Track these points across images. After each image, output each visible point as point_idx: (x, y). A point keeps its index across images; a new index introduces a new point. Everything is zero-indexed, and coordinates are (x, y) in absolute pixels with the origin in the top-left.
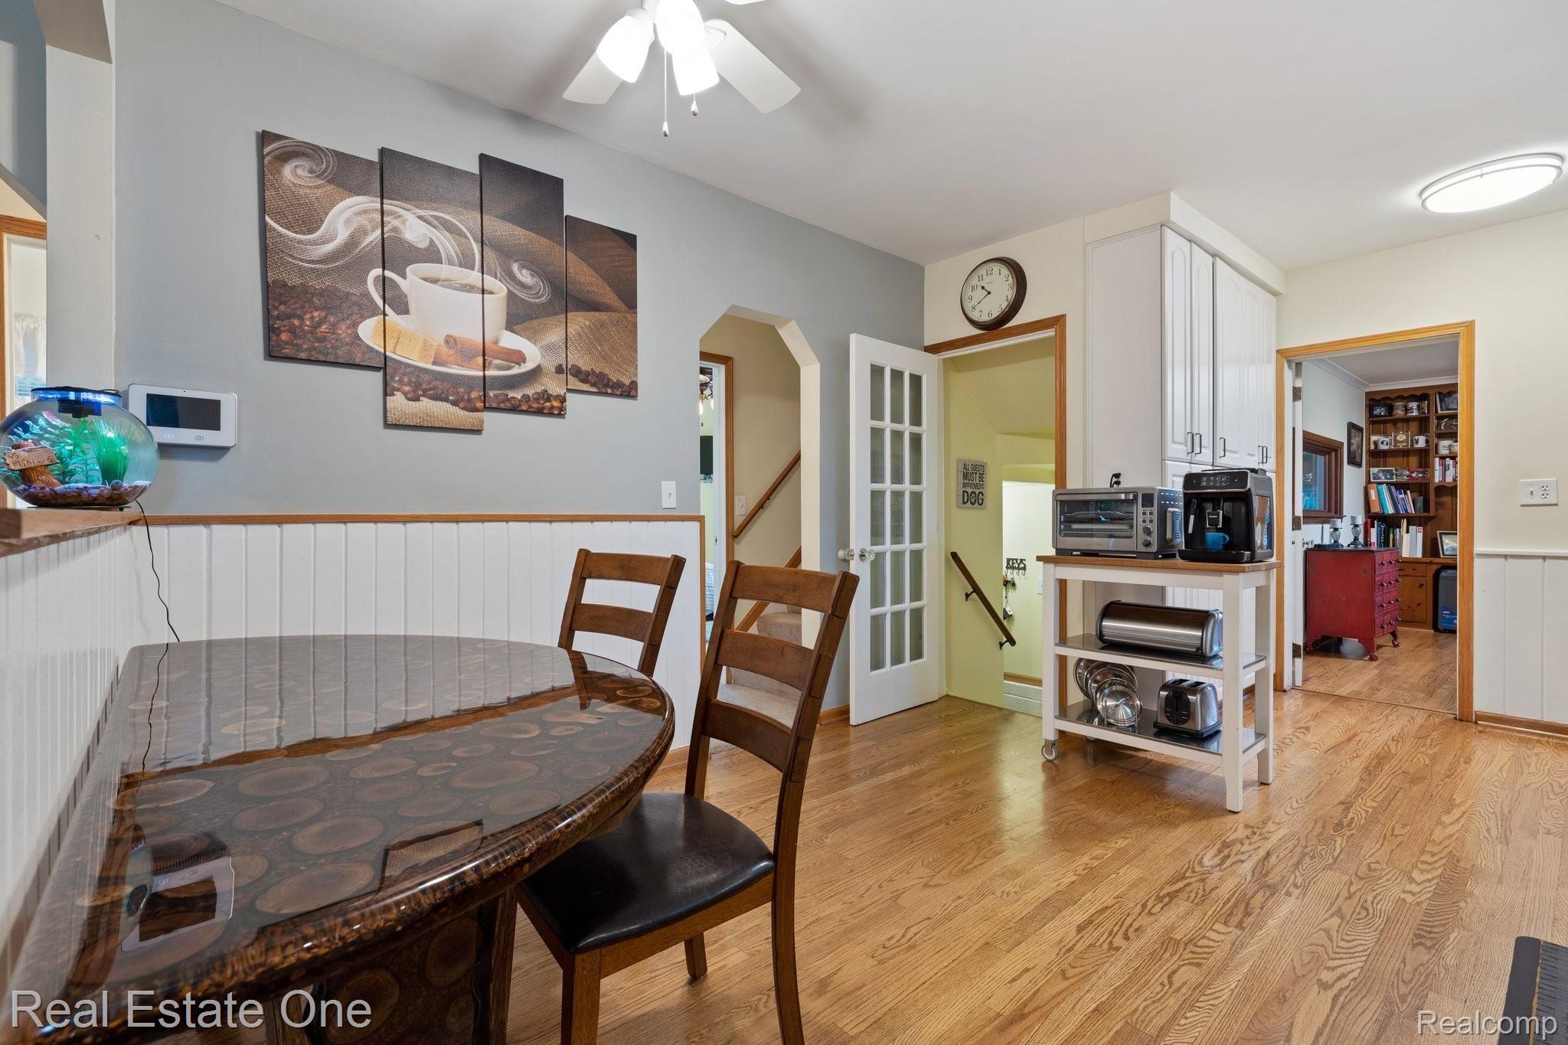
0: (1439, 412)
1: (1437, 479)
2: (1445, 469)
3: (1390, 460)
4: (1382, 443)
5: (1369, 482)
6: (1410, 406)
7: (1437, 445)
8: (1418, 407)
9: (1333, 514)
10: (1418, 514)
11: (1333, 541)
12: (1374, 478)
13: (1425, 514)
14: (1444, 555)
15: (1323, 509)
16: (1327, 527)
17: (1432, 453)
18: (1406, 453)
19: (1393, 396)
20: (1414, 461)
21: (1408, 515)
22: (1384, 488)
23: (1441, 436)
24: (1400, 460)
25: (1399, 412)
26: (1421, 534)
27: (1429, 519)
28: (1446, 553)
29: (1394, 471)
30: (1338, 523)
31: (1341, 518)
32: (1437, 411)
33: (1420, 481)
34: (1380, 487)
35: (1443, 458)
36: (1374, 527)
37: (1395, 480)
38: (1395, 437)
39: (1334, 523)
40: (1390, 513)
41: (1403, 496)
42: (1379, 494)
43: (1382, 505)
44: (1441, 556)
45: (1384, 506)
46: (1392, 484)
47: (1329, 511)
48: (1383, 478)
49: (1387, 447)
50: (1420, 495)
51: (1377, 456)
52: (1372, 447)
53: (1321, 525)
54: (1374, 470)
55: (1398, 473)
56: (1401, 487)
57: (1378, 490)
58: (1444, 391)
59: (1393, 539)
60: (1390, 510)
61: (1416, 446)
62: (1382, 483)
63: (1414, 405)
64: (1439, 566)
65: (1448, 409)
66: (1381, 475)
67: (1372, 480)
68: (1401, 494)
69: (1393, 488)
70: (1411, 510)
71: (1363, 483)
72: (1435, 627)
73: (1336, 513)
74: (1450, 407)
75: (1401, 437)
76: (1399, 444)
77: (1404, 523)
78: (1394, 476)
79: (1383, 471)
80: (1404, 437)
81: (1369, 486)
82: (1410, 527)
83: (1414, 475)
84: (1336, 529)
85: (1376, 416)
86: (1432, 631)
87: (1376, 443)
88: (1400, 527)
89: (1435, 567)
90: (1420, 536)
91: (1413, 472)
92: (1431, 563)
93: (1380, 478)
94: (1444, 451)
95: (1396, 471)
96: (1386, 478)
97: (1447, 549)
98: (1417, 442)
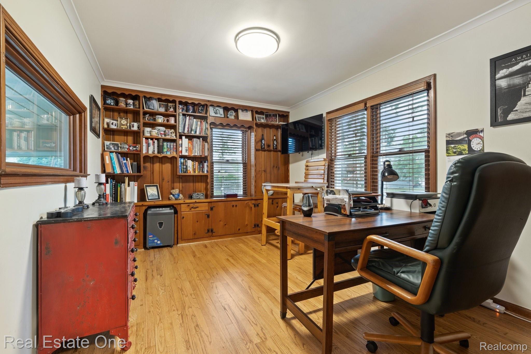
0: (145, 109)
1: (144, 151)
2: (148, 145)
3: (116, 137)
4: (112, 124)
5: (104, 150)
6: (129, 102)
7: (143, 131)
8: (133, 103)
9: (78, 172)
10: (134, 174)
11: (77, 202)
12: (107, 148)
13: (138, 174)
14: (148, 199)
15: (68, 168)
16: (71, 186)
17: (141, 134)
18: (126, 133)
19: (119, 92)
20: (130, 139)
21: (128, 174)
22: (114, 155)
23: (146, 125)
24: (123, 138)
25: (122, 105)
26: (137, 187)
27: (139, 177)
28: (149, 198)
29: (119, 145)
30: (84, 182)
31: (86, 176)
32: (143, 108)
33: (134, 152)
34: (112, 155)
35: (147, 138)
36: (108, 183)
37: (120, 150)
38: (120, 122)
39: (79, 182)
40: (118, 173)
41: (125, 161)
42: (111, 159)
43: (113, 168)
44: (147, 200)
45: (114, 168)
46: (119, 153)
47: (75, 170)
48: (113, 148)
49: (115, 127)
50: (134, 161)
51: (109, 132)
52: (106, 126)
53: (63, 185)
54: (107, 143)
55: (122, 146)
56: (125, 155)
57: (111, 157)
58: (148, 96)
59: (120, 191)
60: (118, 171)
61: (132, 129)
62: (113, 152)
63: (130, 102)
64: (146, 207)
65: (149, 108)
66: (111, 147)
67: (106, 150)
68: (124, 160)
69: (119, 155)
70: (130, 171)
71: (100, 151)
72: (145, 247)
73: (81, 171)
74: (150, 107)
75: (124, 122)
76: (122, 126)
77: (127, 179)
78: (120, 148)
79: (113, 144)
80: (125, 122)
81: (105, 153)
82: (131, 183)
83: (131, 148)
84: (81, 189)
85: (108, 104)
86: (143, 250)
87: (108, 124)
88: (124, 183)
89: (144, 208)
90: (136, 188)
91: (130, 146)
92: (143, 205)
93: (111, 149)
94: (147, 135)
95: (121, 144)
96: (115, 149)
97: (150, 196)
98: (133, 127)
